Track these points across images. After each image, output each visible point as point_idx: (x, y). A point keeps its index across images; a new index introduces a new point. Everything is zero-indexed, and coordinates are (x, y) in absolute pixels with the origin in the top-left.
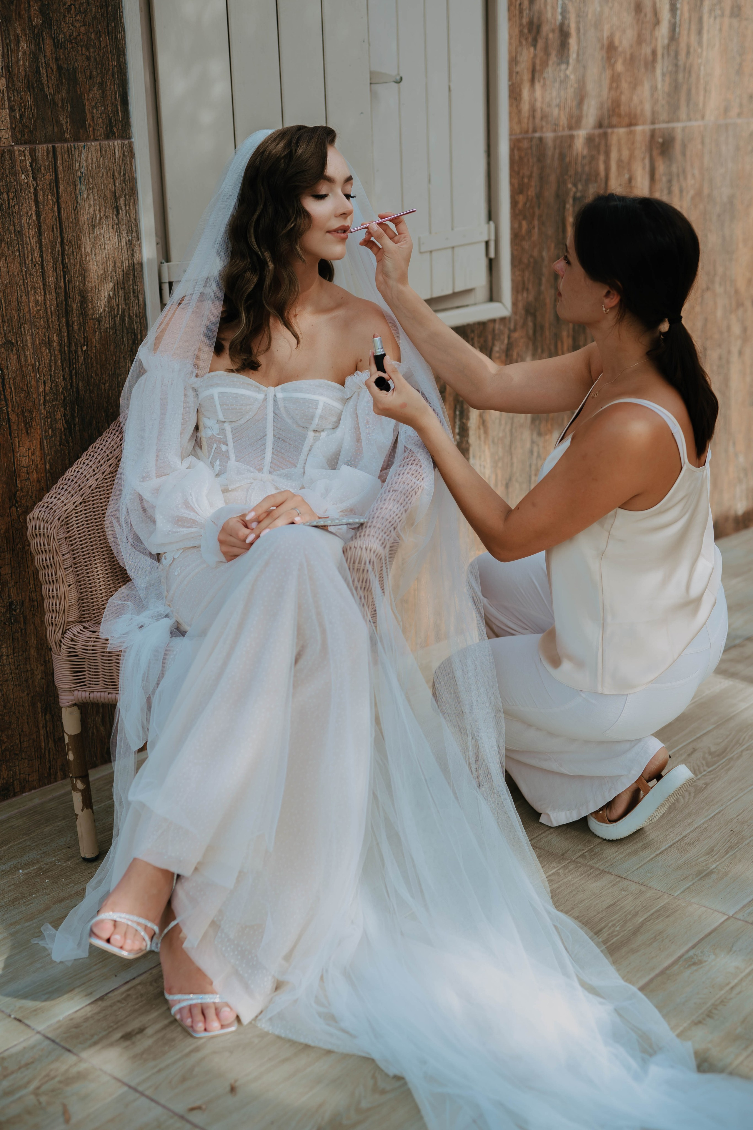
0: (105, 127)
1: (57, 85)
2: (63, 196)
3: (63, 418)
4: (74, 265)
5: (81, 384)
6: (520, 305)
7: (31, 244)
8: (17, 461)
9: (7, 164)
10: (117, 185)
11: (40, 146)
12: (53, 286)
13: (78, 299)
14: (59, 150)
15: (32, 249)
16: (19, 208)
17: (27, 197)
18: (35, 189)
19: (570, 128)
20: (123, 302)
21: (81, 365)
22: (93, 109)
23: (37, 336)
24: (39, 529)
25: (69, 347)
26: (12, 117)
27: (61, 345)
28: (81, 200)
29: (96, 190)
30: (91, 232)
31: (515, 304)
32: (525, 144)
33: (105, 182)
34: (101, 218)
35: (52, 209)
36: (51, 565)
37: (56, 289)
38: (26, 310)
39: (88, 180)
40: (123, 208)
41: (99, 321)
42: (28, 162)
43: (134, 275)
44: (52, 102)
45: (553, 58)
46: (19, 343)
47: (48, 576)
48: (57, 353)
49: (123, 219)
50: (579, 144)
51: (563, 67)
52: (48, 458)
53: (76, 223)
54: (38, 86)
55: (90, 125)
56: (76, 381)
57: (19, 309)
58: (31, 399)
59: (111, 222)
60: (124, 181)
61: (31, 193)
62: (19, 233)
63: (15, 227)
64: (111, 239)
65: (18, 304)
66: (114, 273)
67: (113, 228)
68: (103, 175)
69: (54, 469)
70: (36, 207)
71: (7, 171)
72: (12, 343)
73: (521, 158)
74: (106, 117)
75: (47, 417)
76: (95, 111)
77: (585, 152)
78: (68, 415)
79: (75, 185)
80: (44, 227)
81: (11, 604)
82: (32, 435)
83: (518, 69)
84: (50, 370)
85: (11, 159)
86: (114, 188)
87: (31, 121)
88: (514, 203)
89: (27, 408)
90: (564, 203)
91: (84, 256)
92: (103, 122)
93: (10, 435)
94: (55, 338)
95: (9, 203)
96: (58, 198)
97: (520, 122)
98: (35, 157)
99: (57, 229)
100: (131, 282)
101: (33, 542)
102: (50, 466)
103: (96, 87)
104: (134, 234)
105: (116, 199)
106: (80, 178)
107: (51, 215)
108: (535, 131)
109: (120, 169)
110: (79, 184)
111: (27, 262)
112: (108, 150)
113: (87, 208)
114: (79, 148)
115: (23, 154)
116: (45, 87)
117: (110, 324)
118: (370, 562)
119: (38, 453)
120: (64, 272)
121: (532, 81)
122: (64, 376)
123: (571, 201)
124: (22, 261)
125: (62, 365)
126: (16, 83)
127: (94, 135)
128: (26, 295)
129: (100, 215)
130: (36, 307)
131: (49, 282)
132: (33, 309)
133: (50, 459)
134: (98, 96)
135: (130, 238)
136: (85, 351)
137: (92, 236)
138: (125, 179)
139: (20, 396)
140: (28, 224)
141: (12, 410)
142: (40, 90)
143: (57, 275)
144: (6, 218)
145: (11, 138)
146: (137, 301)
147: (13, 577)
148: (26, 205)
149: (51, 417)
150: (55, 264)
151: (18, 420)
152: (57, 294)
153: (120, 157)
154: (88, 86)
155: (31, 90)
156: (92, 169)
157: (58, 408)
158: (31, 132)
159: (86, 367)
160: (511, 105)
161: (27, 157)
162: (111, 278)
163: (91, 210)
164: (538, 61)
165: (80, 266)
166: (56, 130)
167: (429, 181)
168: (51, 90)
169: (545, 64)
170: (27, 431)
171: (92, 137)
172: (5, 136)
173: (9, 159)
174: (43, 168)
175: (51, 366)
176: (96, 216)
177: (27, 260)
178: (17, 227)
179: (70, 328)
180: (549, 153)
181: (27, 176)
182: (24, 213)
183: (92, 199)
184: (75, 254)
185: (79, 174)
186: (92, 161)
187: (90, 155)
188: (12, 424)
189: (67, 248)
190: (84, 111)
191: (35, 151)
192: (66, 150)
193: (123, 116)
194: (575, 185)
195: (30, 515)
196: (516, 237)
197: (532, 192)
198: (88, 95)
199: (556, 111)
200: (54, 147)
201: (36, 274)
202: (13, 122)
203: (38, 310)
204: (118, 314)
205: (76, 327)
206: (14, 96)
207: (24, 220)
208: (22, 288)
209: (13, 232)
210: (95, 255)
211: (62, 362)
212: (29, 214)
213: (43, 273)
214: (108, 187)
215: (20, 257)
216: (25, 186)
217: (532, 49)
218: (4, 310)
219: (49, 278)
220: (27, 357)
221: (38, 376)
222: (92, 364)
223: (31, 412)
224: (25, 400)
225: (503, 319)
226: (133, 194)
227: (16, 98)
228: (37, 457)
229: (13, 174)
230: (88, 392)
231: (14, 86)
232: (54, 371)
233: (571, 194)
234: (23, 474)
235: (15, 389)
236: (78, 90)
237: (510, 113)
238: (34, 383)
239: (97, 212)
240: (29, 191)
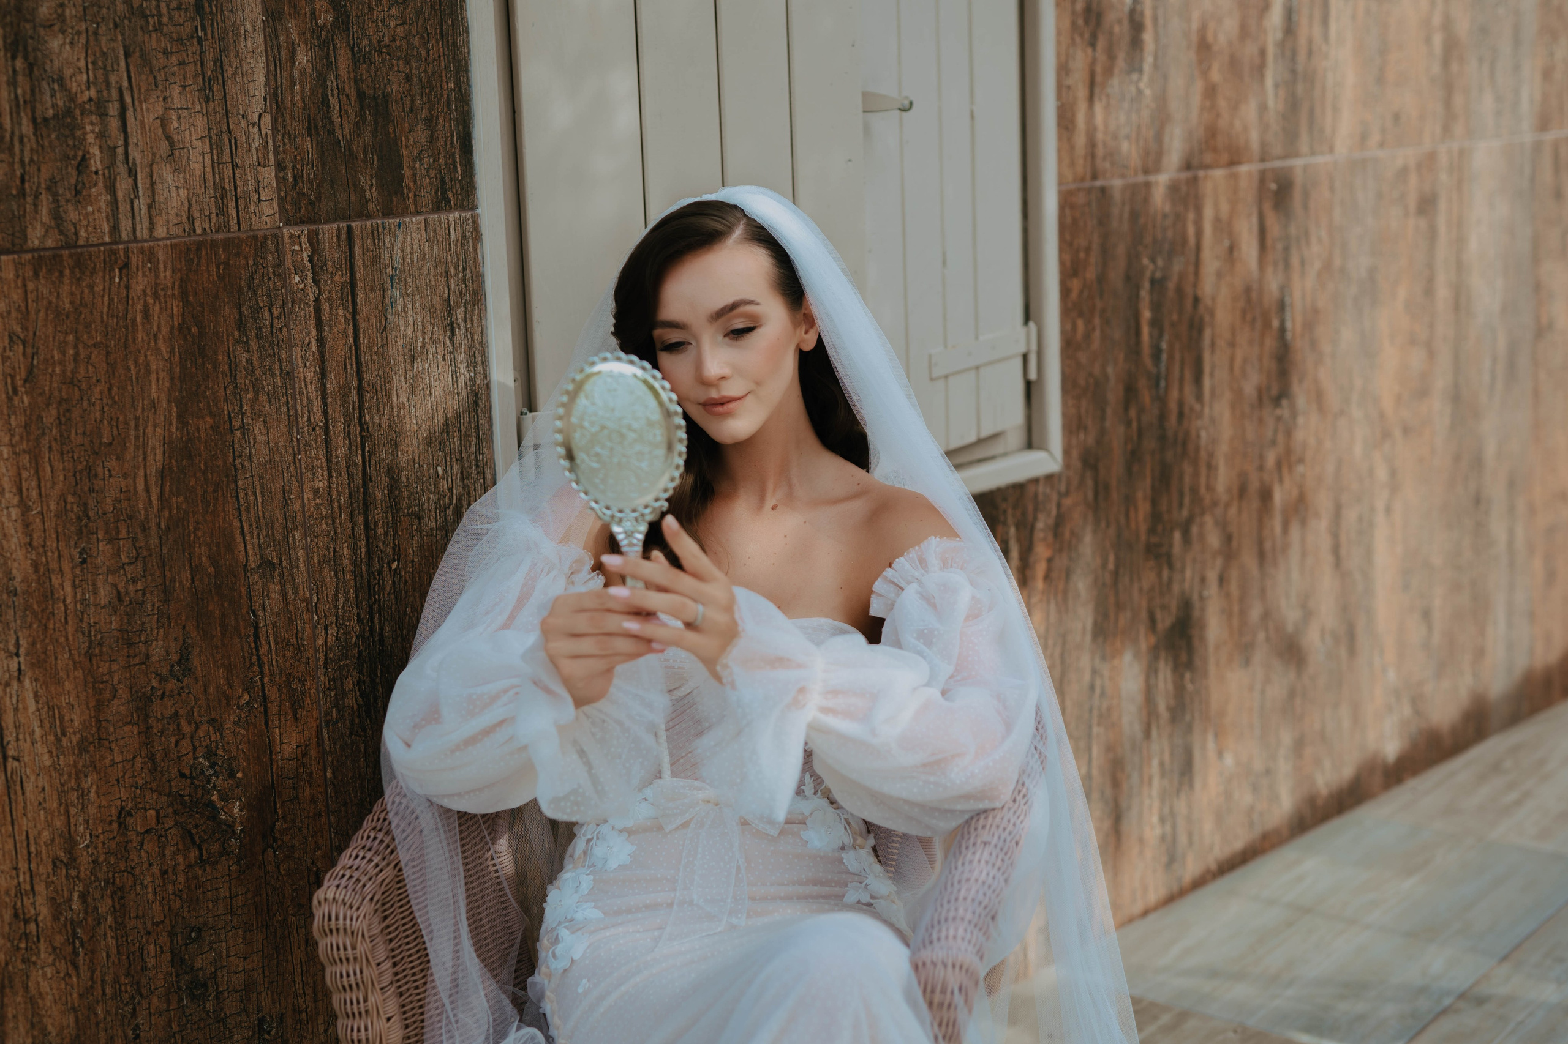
0: (433, 191)
1: (357, 124)
2: (364, 309)
3: (357, 687)
4: (380, 425)
5: (387, 628)
6: (1075, 453)
7: (308, 392)
8: (277, 769)
9: (270, 258)
10: (452, 287)
11: (326, 227)
12: (343, 463)
13: (385, 481)
14: (357, 233)
15: (309, 401)
16: (289, 333)
17: (302, 314)
18: (317, 300)
19: (1146, 171)
20: (460, 484)
21: (389, 594)
22: (414, 161)
23: (315, 549)
24: (337, 919)
25: (369, 565)
26: (281, 180)
27: (355, 563)
28: (392, 314)
29: (417, 297)
30: (409, 367)
31: (1067, 452)
32: (1081, 199)
33: (433, 283)
34: (424, 344)
35: (345, 332)
36: (357, 984)
37: (348, 467)
38: (297, 507)
39: (405, 280)
40: (462, 324)
41: (420, 519)
42: (305, 255)
43: (478, 437)
44: (347, 153)
45: (1121, 63)
46: (284, 563)
47: (352, 1003)
48: (348, 576)
49: (460, 344)
50: (1159, 198)
51: (1135, 76)
52: (330, 759)
53: (383, 354)
54: (324, 127)
55: (409, 189)
56: (380, 623)
57: (285, 505)
58: (303, 659)
59: (441, 350)
60: (464, 280)
61: (309, 306)
62: (288, 375)
63: (281, 366)
64: (441, 377)
65: (284, 497)
66: (445, 435)
67: (444, 359)
68: (429, 271)
69: (340, 778)
70: (317, 330)
71: (271, 270)
72: (273, 564)
73: (1075, 221)
74: (436, 174)
75: (329, 689)
76: (417, 166)
77: (1167, 208)
78: (364, 682)
79: (384, 291)
80: (331, 364)
81: (262, 1020)
82: (303, 721)
83: (1069, 81)
84: (336, 607)
85: (277, 251)
86: (446, 292)
87: (313, 185)
88: (1065, 292)
89: (297, 675)
90: (1138, 288)
91: (395, 409)
92: (431, 183)
93: (266, 723)
94: (345, 551)
95: (272, 325)
96: (354, 314)
97: (1072, 164)
98: (318, 245)
99: (351, 365)
100: (473, 449)
101: (323, 943)
102: (333, 773)
103: (420, 126)
104: (479, 368)
105: (450, 310)
106: (392, 277)
107: (341, 343)
108: (1094, 177)
109: (458, 260)
110: (390, 288)
111: (300, 424)
112: (438, 228)
113: (402, 328)
114: (390, 228)
115: (297, 240)
116: (337, 127)
117: (436, 521)
118: (960, 989)
119: (313, 753)
120: (362, 437)
121: (1091, 98)
122: (358, 616)
123: (1147, 285)
124: (293, 424)
125: (357, 597)
126: (289, 121)
127: (416, 205)
128: (297, 481)
129: (424, 339)
130: (314, 500)
131: (337, 457)
132: (309, 504)
133: (333, 760)
134: (423, 140)
135: (473, 375)
136: (395, 569)
137: (410, 374)
138: (465, 276)
139: (284, 656)
140: (304, 359)
141: (271, 681)
142: (328, 132)
143: (350, 443)
144: (266, 351)
145: (277, 215)
146: (482, 481)
147: (267, 973)
148: (300, 327)
149: (336, 688)
150: (347, 424)
151: (280, 696)
152: (351, 476)
153: (457, 240)
154: (407, 125)
155: (313, 133)
156: (412, 262)
157: (349, 671)
158: (312, 204)
159: (396, 598)
160: (1060, 138)
161: (304, 246)
162: (440, 444)
163: (410, 330)
164: (1099, 69)
165: (390, 426)
166: (353, 198)
167: (944, 263)
168: (347, 132)
169: (1109, 71)
170: (295, 716)
171: (412, 208)
172: (268, 212)
173: (273, 250)
174: (330, 264)
175: (337, 600)
176: (417, 341)
177: (300, 420)
178: (284, 364)
179: (371, 533)
180: (1115, 211)
181: (303, 279)
182: (297, 341)
183: (410, 312)
184: (381, 405)
185: (390, 271)
186: (412, 248)
187: (409, 240)
188: (269, 705)
189: (367, 396)
190: (401, 166)
191: (317, 235)
192: (370, 231)
193: (463, 172)
194: (1153, 260)
195: (320, 894)
196: (1069, 345)
197: (1091, 274)
198: (407, 139)
199: (1125, 146)
200: (349, 228)
201: (316, 443)
202: (283, 188)
203: (317, 504)
204: (451, 504)
205: (380, 531)
206: (284, 143)
207: (297, 353)
208: (292, 469)
209: (278, 373)
210: (415, 406)
211: (356, 592)
212: (306, 342)
213: (327, 442)
214: (438, 291)
215: (289, 416)
216: (301, 295)
217: (1089, 50)
218: (260, 508)
219: (336, 449)
220: (297, 587)
221: (316, 618)
222: (406, 592)
223: (302, 682)
224: (292, 661)
225: (1049, 478)
226: (479, 300)
227: (288, 147)
228: (310, 758)
229: (279, 275)
230: (399, 639)
231: (284, 127)
232: (343, 607)
233: (1148, 274)
234: (287, 791)
235: (276, 643)
236: (391, 130)
237: (1059, 151)
238: (308, 631)
239: (419, 334)
240: (307, 303)
